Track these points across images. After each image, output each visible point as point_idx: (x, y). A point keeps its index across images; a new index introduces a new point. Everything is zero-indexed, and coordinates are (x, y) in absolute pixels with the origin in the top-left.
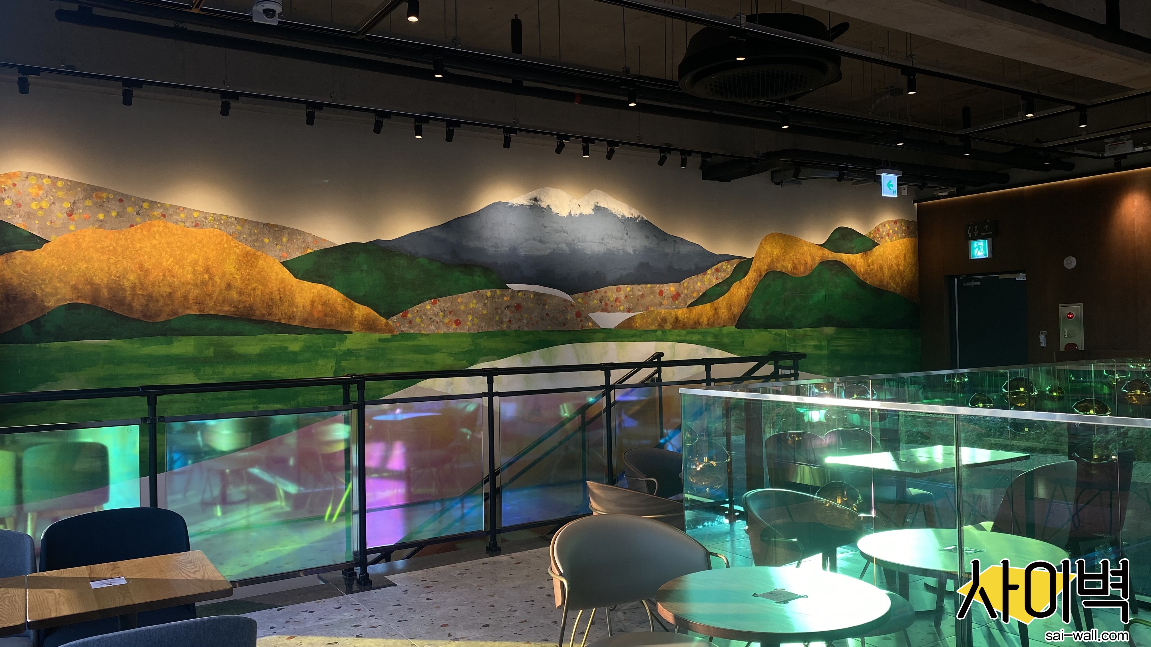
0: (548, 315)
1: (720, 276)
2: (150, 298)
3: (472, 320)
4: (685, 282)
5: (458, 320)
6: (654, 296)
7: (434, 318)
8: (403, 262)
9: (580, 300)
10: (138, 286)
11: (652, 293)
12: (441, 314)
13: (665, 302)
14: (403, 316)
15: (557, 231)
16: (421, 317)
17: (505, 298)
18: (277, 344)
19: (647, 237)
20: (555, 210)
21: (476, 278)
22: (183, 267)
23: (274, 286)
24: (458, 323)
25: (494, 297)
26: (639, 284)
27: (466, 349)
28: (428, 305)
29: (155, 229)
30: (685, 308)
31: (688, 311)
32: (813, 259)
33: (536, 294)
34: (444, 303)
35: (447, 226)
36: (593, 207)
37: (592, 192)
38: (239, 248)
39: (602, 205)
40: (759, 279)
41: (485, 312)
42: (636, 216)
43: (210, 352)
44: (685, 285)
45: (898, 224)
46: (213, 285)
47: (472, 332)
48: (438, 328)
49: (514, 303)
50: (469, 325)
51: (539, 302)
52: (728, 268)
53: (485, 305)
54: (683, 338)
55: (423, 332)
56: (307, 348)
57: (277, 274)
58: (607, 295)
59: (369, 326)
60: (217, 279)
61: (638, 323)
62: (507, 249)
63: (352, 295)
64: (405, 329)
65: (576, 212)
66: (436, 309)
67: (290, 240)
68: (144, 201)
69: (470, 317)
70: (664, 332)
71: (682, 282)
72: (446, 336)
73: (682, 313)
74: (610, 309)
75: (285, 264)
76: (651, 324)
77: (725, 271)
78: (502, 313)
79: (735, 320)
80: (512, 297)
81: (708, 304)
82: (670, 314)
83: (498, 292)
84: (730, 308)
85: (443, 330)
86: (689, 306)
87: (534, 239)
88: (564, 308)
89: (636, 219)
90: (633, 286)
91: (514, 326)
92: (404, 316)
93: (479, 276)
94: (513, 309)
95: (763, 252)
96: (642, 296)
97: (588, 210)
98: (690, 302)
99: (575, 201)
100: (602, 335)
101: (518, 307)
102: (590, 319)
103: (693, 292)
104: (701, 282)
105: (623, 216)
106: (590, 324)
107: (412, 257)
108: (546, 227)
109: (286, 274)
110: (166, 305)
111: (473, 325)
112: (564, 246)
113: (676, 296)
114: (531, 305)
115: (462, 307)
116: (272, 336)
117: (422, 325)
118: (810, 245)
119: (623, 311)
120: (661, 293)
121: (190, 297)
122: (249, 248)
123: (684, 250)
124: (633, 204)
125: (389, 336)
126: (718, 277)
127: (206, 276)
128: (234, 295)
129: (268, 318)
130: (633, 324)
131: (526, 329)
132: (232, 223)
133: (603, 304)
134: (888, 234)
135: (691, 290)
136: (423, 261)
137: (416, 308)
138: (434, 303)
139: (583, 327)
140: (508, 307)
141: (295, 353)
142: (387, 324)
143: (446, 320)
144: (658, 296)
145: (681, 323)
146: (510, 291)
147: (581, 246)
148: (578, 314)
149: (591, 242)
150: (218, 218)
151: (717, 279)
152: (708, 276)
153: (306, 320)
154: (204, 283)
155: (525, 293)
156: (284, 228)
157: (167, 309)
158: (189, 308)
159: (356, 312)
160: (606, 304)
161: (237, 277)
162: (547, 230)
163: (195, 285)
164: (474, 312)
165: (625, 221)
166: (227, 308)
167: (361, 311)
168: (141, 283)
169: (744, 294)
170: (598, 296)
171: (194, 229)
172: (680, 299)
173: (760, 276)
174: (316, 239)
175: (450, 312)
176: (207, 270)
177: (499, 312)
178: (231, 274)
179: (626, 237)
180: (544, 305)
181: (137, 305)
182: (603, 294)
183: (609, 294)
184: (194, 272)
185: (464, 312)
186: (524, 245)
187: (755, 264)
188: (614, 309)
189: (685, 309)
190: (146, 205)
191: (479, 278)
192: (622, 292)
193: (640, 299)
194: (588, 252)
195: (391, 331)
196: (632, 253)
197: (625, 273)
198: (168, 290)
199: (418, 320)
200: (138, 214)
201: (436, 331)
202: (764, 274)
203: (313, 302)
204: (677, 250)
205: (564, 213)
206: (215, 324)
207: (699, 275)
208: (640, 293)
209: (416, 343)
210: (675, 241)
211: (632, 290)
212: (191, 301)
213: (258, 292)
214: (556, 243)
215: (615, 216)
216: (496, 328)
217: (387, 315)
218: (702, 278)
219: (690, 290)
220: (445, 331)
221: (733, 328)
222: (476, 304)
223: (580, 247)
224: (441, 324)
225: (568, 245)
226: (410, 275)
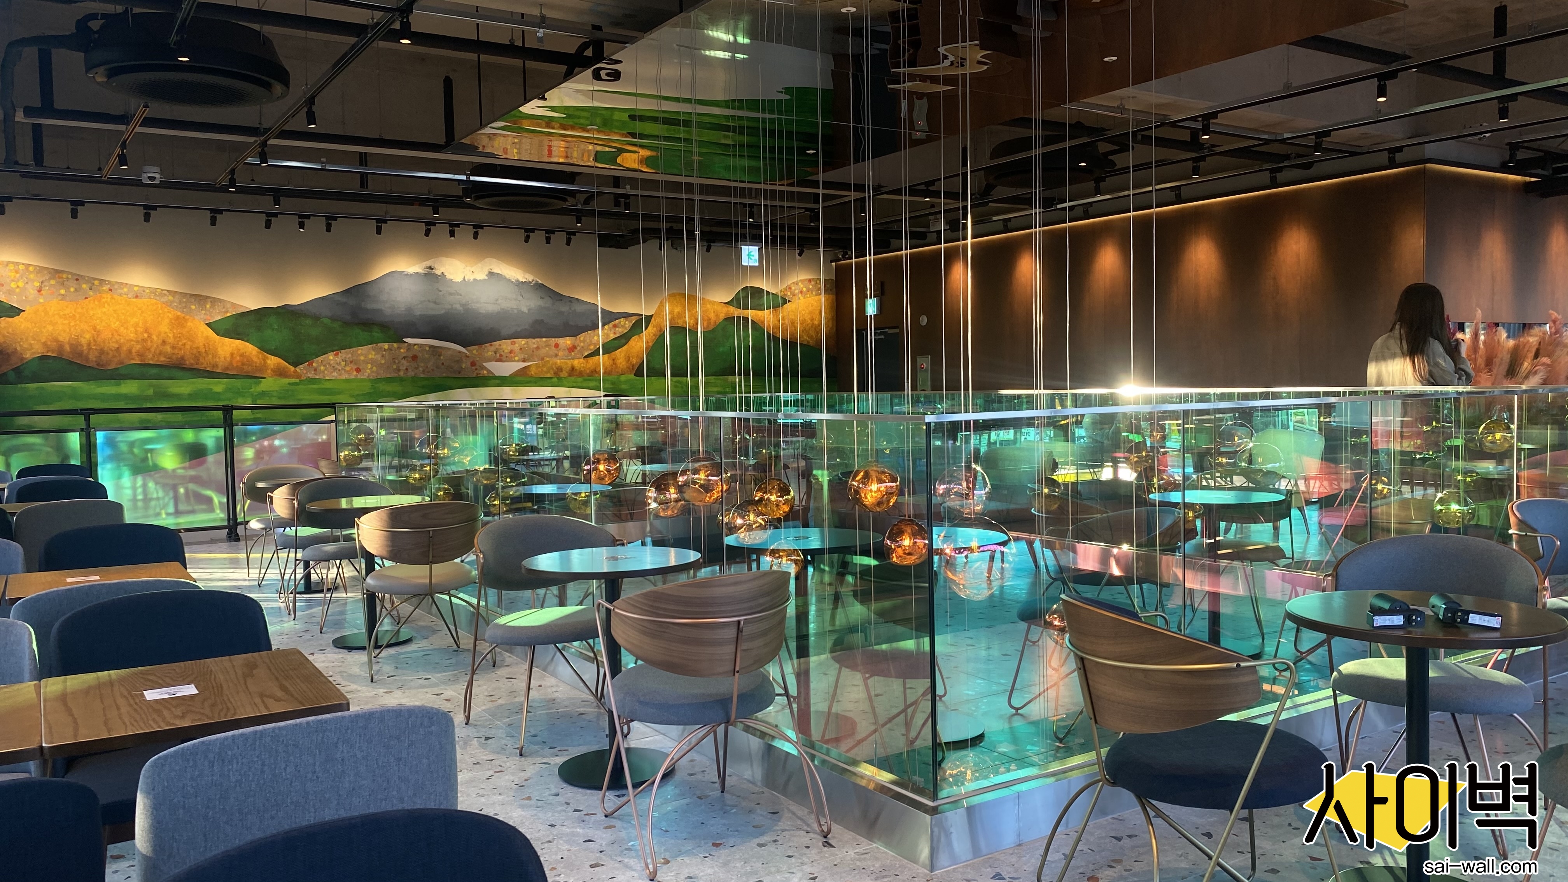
0: (442, 364)
1: (619, 330)
2: (102, 352)
3: (371, 368)
4: (582, 337)
5: (358, 368)
6: (550, 348)
7: (337, 367)
8: (308, 322)
9: (475, 352)
10: (93, 343)
11: (548, 346)
12: (343, 363)
13: (561, 353)
14: (308, 365)
15: (451, 294)
16: (325, 366)
17: (402, 350)
18: (203, 386)
19: (542, 298)
20: (448, 276)
21: (374, 334)
22: (127, 328)
23: (200, 342)
24: (358, 370)
25: (391, 350)
26: (534, 338)
27: (366, 392)
28: (331, 356)
29: (104, 300)
31: (584, 362)
32: (717, 316)
33: (431, 346)
34: (344, 354)
35: (346, 292)
36: (487, 273)
37: (486, 260)
38: (171, 314)
39: (496, 271)
40: (659, 333)
41: (383, 362)
42: (531, 280)
43: (150, 392)
44: (582, 339)
45: (813, 283)
46: (151, 342)
47: (371, 378)
48: (340, 375)
49: (411, 354)
50: (368, 371)
51: (434, 353)
52: (627, 324)
53: (383, 356)
54: (579, 384)
55: (327, 378)
56: (227, 390)
57: (203, 333)
58: (501, 347)
59: (280, 373)
60: (154, 337)
61: (533, 371)
62: (404, 310)
63: (265, 349)
64: (311, 375)
65: (470, 277)
66: (338, 359)
67: (212, 306)
68: (95, 279)
69: (369, 366)
70: (559, 379)
71: (578, 337)
72: (347, 381)
73: (578, 363)
74: (504, 358)
75: (209, 325)
76: (546, 373)
77: (623, 326)
78: (399, 362)
79: (633, 369)
80: (408, 350)
81: (606, 355)
82: (566, 364)
83: (395, 345)
84: (628, 359)
85: (345, 376)
86: (586, 357)
87: (429, 302)
88: (458, 359)
89: (530, 282)
90: (528, 339)
91: (411, 373)
92: (310, 365)
93: (378, 332)
94: (410, 359)
95: (663, 310)
96: (538, 348)
97: (482, 276)
98: (586, 354)
99: (468, 268)
100: (497, 381)
101: (415, 358)
102: (485, 368)
103: (589, 345)
104: (598, 336)
105: (517, 280)
106: (485, 372)
107: (316, 318)
108: (440, 291)
109: (210, 332)
110: (114, 356)
111: (372, 372)
112: (458, 307)
113: (573, 348)
114: (426, 356)
115: (362, 358)
116: (200, 380)
117: (326, 372)
118: (714, 303)
119: (518, 361)
120: (557, 346)
121: (134, 351)
122: (179, 313)
123: (579, 308)
124: (526, 270)
125: (297, 380)
126: (617, 332)
127: (146, 335)
128: (168, 349)
129: (195, 366)
130: (528, 372)
131: (422, 376)
132: (165, 295)
133: (498, 355)
134: (801, 292)
135: (588, 343)
136: (326, 321)
137: (320, 358)
138: (337, 355)
139: (477, 374)
140: (404, 357)
141: (219, 393)
142: (295, 372)
143: (348, 368)
144: (553, 348)
145: (578, 371)
146: (406, 344)
147: (475, 306)
148: (473, 364)
149: (485, 303)
150: (154, 291)
151: (615, 333)
152: (606, 331)
153: (227, 368)
154: (144, 340)
155: (421, 346)
156: (207, 297)
157: (116, 360)
158: (133, 359)
159: (269, 362)
160: (501, 356)
161: (171, 335)
162: (440, 293)
163: (138, 342)
164: (373, 362)
165: (519, 284)
166: (162, 359)
167: (273, 361)
168: (94, 340)
169: (644, 346)
170: (493, 348)
171: (134, 300)
172: (576, 351)
173: (660, 331)
174: (234, 305)
175: (351, 362)
176: (146, 331)
177: (397, 361)
178: (166, 333)
179: (520, 298)
180: (440, 356)
181: (92, 357)
182: (497, 347)
183: (504, 347)
184: (136, 332)
185: (364, 361)
186: (420, 306)
187: (656, 320)
188: (510, 360)
189: (582, 360)
190: (96, 282)
191: (377, 334)
192: (517, 345)
193: (535, 351)
194: (483, 311)
195: (299, 376)
196: (526, 312)
197: (519, 329)
198: (116, 346)
199: (322, 368)
200: (91, 289)
201: (338, 377)
203: (232, 354)
204: (572, 309)
205: (458, 278)
206: (154, 371)
207: (597, 330)
208: (535, 346)
209: (320, 386)
210: (571, 301)
211: (527, 343)
212: (134, 354)
213: (188, 347)
214: (450, 304)
215: (509, 280)
216: (393, 375)
217: (295, 365)
218: (600, 333)
219: (586, 343)
220: (347, 377)
221: (632, 376)
222: (375, 355)
224: (343, 372)
225: (462, 305)
226: (315, 332)
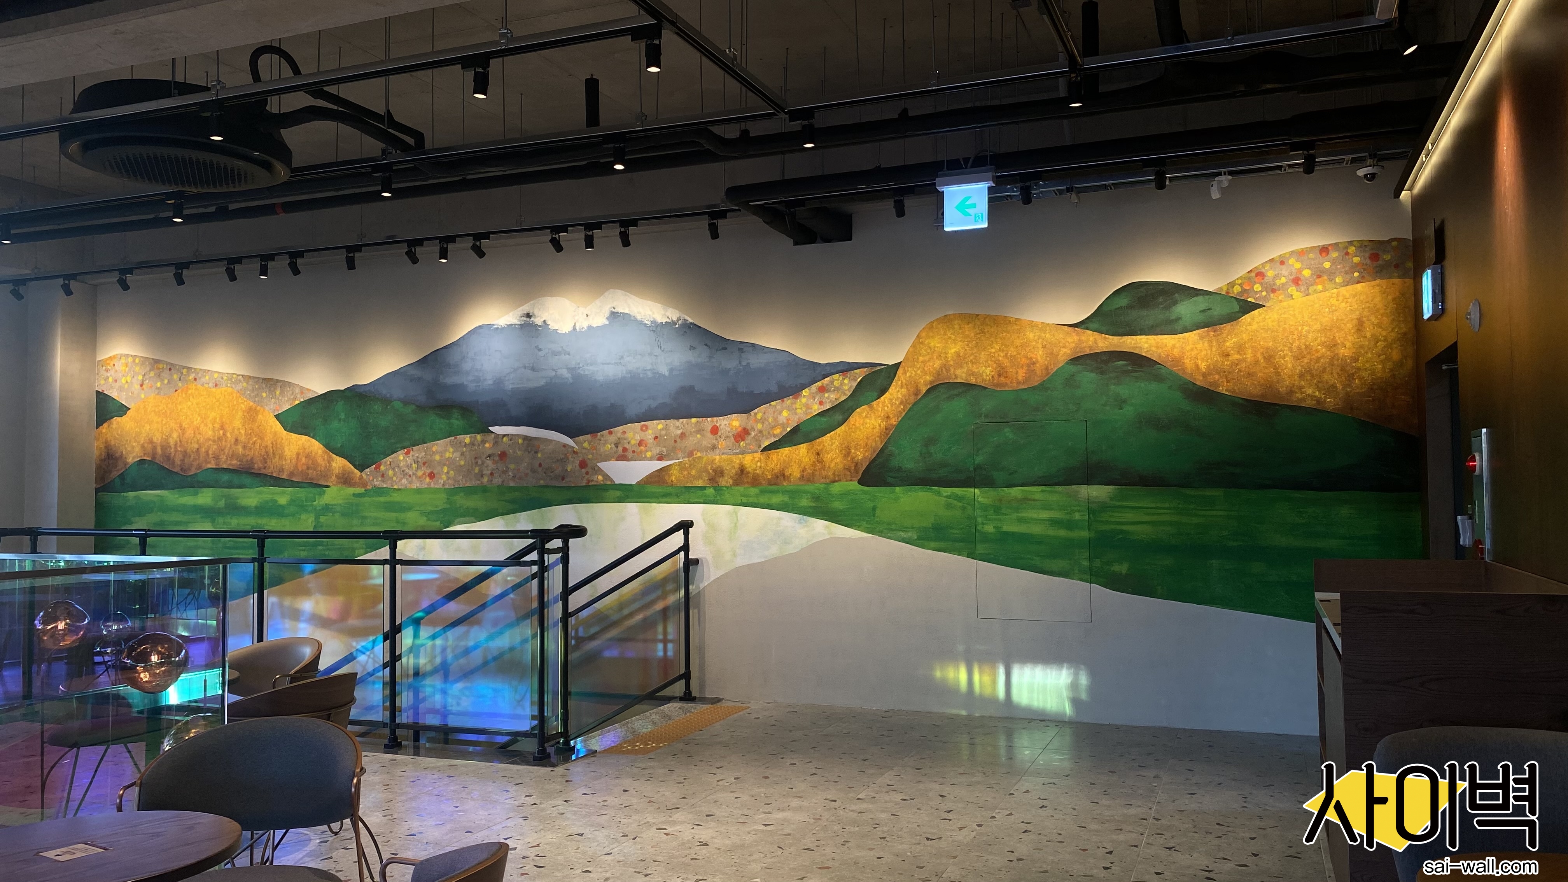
0: (540, 465)
1: (828, 398)
2: (185, 454)
3: (448, 473)
4: (759, 412)
5: (432, 472)
6: (703, 436)
7: (407, 471)
8: (378, 407)
10: (179, 443)
11: (699, 431)
12: (415, 466)
13: (722, 444)
14: (376, 468)
15: (555, 354)
16: (394, 469)
17: (487, 445)
18: (267, 497)
19: (692, 348)
20: (553, 325)
21: (453, 421)
22: (206, 425)
23: (268, 440)
24: (432, 476)
25: (474, 445)
26: (678, 418)
27: (440, 508)
28: (401, 456)
29: (190, 392)
30: (757, 452)
31: (762, 458)
32: (1052, 355)
33: (526, 438)
34: (418, 452)
35: (423, 361)
36: (607, 314)
37: (606, 294)
38: (245, 404)
39: (620, 310)
40: (912, 399)
41: (462, 463)
42: (675, 319)
43: (222, 503)
44: (759, 416)
45: (1334, 255)
46: (226, 441)
47: (447, 487)
48: (410, 482)
49: (498, 450)
50: (445, 478)
51: (529, 448)
52: (846, 385)
53: (462, 454)
54: (751, 500)
55: (396, 487)
56: (292, 502)
57: (271, 427)
58: (626, 436)
59: (345, 480)
60: (229, 435)
61: (675, 476)
62: (491, 382)
63: (330, 447)
64: (377, 483)
65: (583, 324)
66: (409, 460)
67: (282, 393)
68: (184, 367)
69: (445, 469)
70: (718, 489)
71: (752, 413)
72: (419, 491)
73: (752, 461)
74: (629, 454)
75: (277, 416)
76: (699, 477)
77: (837, 389)
78: (483, 463)
79: (857, 471)
80: (495, 443)
81: (801, 446)
82: (732, 461)
83: (479, 437)
84: (847, 452)
85: (416, 485)
86: (766, 449)
87: (525, 367)
88: (563, 456)
89: (674, 323)
90: (668, 421)
91: (497, 480)
92: (378, 468)
93: (457, 419)
94: (497, 458)
95: (923, 351)
96: (683, 436)
97: (600, 320)
98: (767, 443)
99: (581, 309)
100: (618, 493)
101: (503, 455)
102: (599, 471)
103: (773, 428)
104: (789, 410)
105: (654, 322)
106: (600, 478)
107: (387, 401)
108: (540, 350)
109: (278, 426)
110: (195, 459)
111: (448, 478)
112: (565, 373)
113: (742, 435)
114: (519, 453)
115: (437, 457)
116: (265, 489)
117: (395, 479)
118: (1044, 327)
119: (651, 459)
120: (715, 430)
121: (210, 452)
122: (251, 404)
123: (756, 361)
124: (669, 300)
125: (362, 490)
126: (824, 401)
127: (221, 432)
128: (240, 449)
129: (263, 471)
130: (666, 478)
131: (512, 484)
132: (240, 381)
133: (620, 449)
134: (1296, 281)
135: (769, 423)
136: (398, 405)
137: (389, 459)
138: (407, 453)
139: (589, 481)
140: (489, 456)
141: (282, 507)
142: (361, 478)
143: (420, 473)
144: (709, 435)
145: (750, 475)
146: (493, 435)
147: (588, 370)
148: (583, 464)
149: (603, 364)
150: (230, 376)
151: (821, 403)
152: (804, 400)
153: (292, 474)
154: (220, 439)
155: (511, 437)
156: (278, 381)
157: (195, 464)
158: (209, 463)
159: (334, 464)
160: (625, 450)
161: (243, 432)
162: (541, 354)
163: (214, 441)
164: (450, 463)
165: (657, 328)
166: (234, 462)
167: (339, 463)
168: (180, 441)
169: (878, 427)
170: (613, 439)
171: (214, 390)
172: (749, 439)
173: (916, 394)
174: (303, 390)
175: (424, 464)
176: (222, 427)
177: (480, 462)
178: (239, 429)
179: (657, 351)
180: (536, 452)
181: (177, 461)
182: (619, 435)
183: (629, 435)
184: (214, 430)
185: (439, 463)
186: (512, 376)
187: (905, 373)
188: (637, 456)
189: (758, 455)
190: (185, 371)
191: (457, 422)
192: (650, 432)
193: (678, 440)
194: (600, 378)
195: (364, 485)
196: (667, 374)
197: (653, 404)
198: (196, 446)
199: (391, 473)
200: (180, 380)
201: (409, 486)
202: (924, 390)
203: (298, 455)
204: (744, 363)
205: (564, 327)
206: (226, 477)
207: (785, 399)
208: (679, 432)
209: (387, 499)
210: (741, 350)
211: (666, 428)
212: (211, 456)
213: (257, 446)
214: (554, 370)
215: (641, 323)
216: (474, 483)
217: (361, 468)
218: (792, 404)
219: (767, 423)
220: (418, 485)
221: (854, 485)
222: (453, 453)
223: (587, 373)
224: (414, 477)
225: (570, 370)
226: (384, 422)
